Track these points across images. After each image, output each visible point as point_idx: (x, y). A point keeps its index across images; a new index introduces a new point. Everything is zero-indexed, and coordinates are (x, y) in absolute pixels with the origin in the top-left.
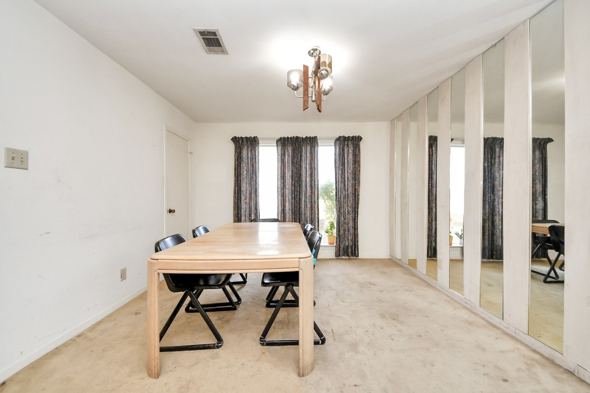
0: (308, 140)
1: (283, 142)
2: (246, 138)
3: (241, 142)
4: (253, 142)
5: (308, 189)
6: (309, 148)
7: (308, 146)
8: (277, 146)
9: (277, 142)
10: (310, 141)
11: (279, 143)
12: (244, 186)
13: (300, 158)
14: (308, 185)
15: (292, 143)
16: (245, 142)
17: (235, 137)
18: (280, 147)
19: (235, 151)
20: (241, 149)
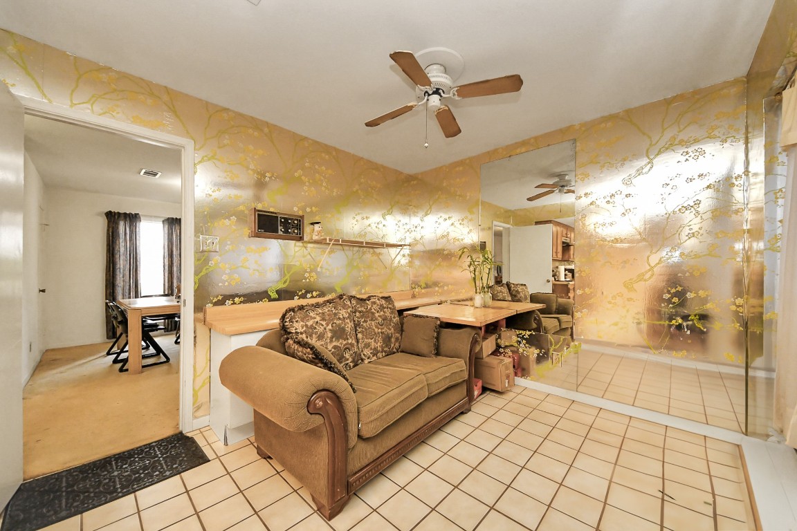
1: (170, 222)
2: (125, 214)
3: (116, 217)
4: (133, 218)
8: (163, 224)
9: (163, 221)
11: (166, 222)
12: (122, 263)
16: (122, 218)
17: (110, 212)
18: (167, 226)
19: (108, 226)
20: (117, 224)
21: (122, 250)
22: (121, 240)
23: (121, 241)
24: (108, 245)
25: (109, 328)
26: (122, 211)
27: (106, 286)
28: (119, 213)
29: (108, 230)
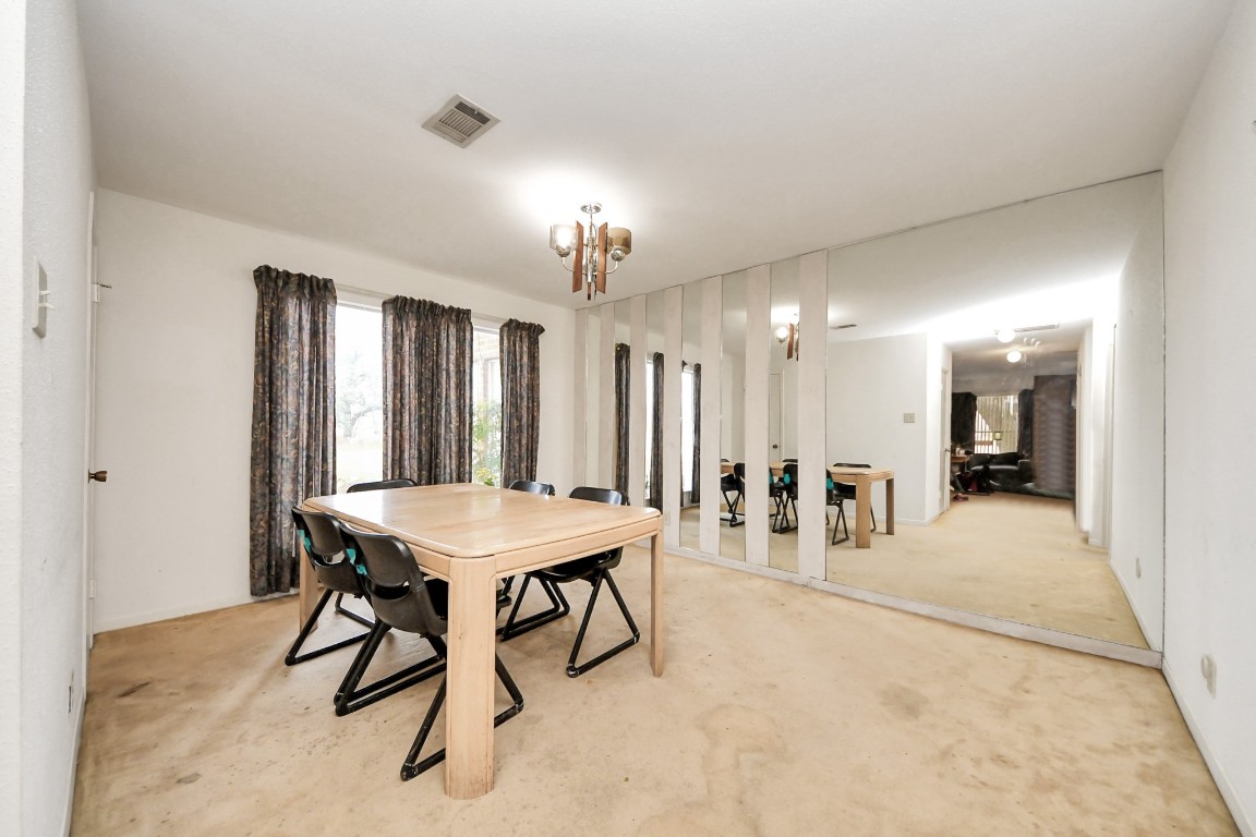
0: (454, 314)
1: (399, 307)
2: (301, 277)
3: (281, 284)
4: (318, 292)
5: (454, 413)
6: (453, 330)
7: (452, 326)
8: (384, 311)
9: (384, 303)
10: (458, 316)
11: (389, 307)
12: (291, 402)
13: (437, 349)
14: (453, 406)
15: (418, 312)
16: (293, 287)
17: (268, 268)
18: (391, 317)
19: (262, 305)
20: (280, 300)
21: (293, 366)
22: (291, 343)
23: (289, 346)
24: (260, 354)
25: (258, 565)
26: (294, 271)
27: (253, 459)
28: (287, 274)
29: (260, 316)
